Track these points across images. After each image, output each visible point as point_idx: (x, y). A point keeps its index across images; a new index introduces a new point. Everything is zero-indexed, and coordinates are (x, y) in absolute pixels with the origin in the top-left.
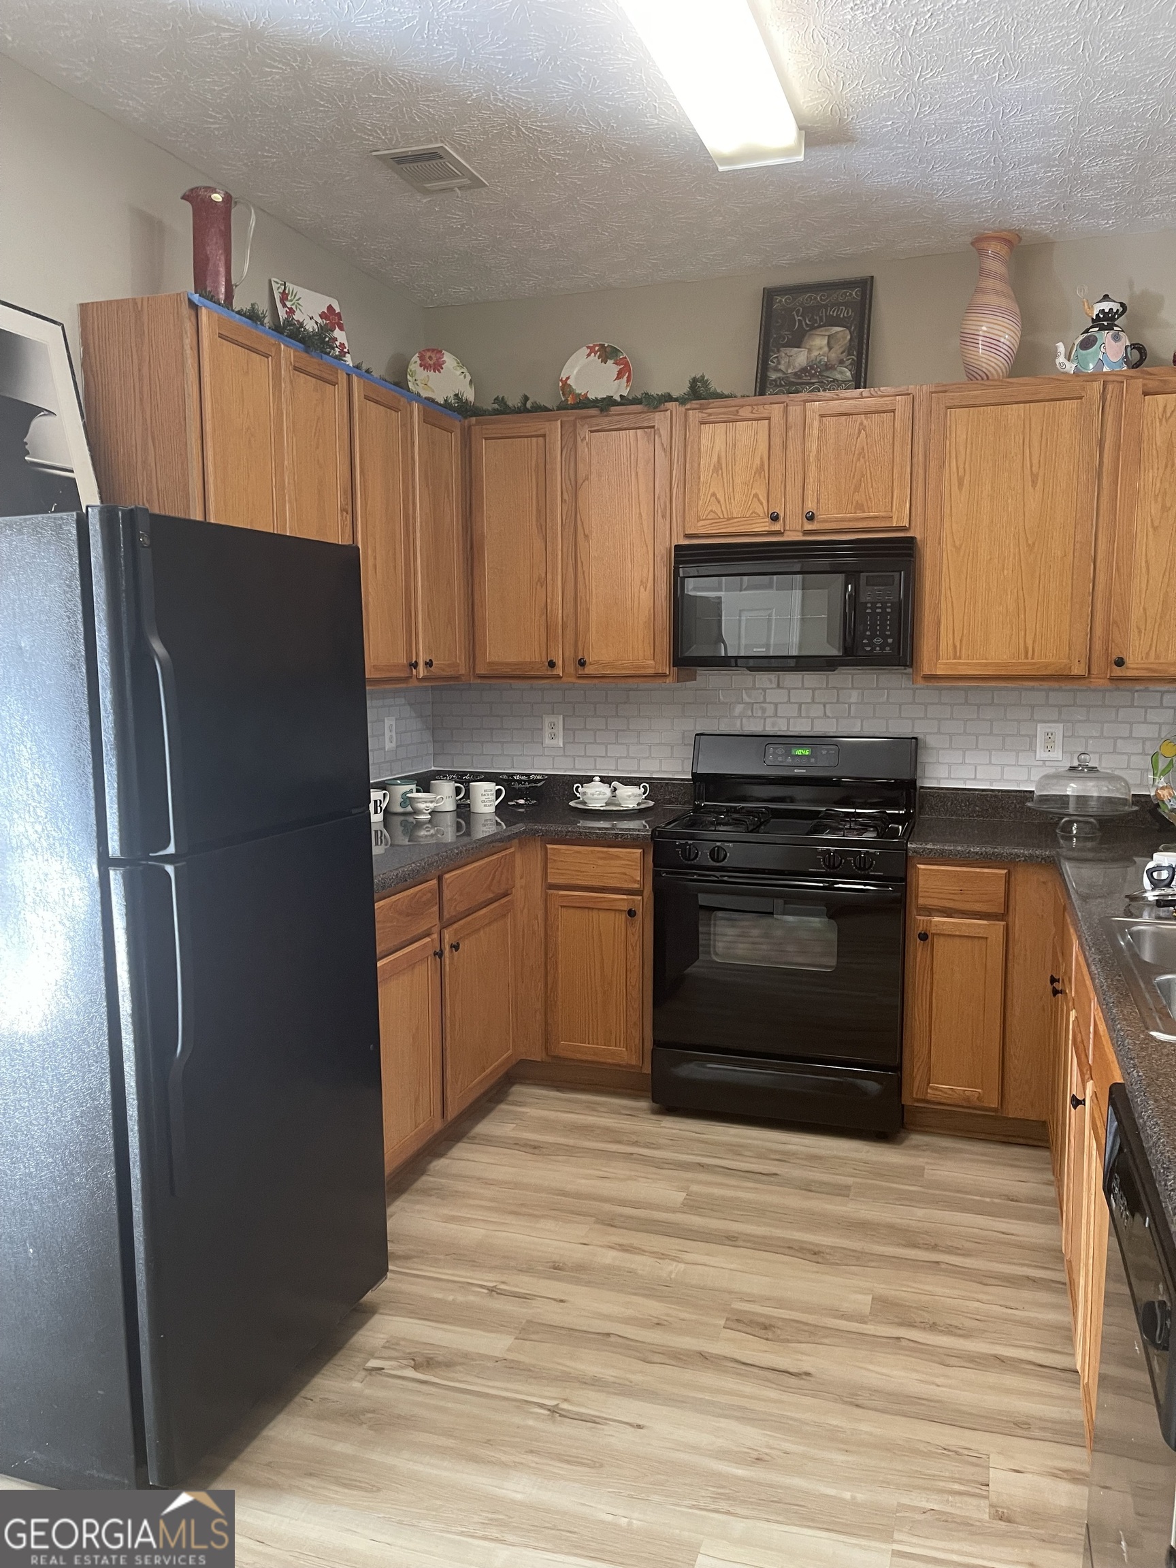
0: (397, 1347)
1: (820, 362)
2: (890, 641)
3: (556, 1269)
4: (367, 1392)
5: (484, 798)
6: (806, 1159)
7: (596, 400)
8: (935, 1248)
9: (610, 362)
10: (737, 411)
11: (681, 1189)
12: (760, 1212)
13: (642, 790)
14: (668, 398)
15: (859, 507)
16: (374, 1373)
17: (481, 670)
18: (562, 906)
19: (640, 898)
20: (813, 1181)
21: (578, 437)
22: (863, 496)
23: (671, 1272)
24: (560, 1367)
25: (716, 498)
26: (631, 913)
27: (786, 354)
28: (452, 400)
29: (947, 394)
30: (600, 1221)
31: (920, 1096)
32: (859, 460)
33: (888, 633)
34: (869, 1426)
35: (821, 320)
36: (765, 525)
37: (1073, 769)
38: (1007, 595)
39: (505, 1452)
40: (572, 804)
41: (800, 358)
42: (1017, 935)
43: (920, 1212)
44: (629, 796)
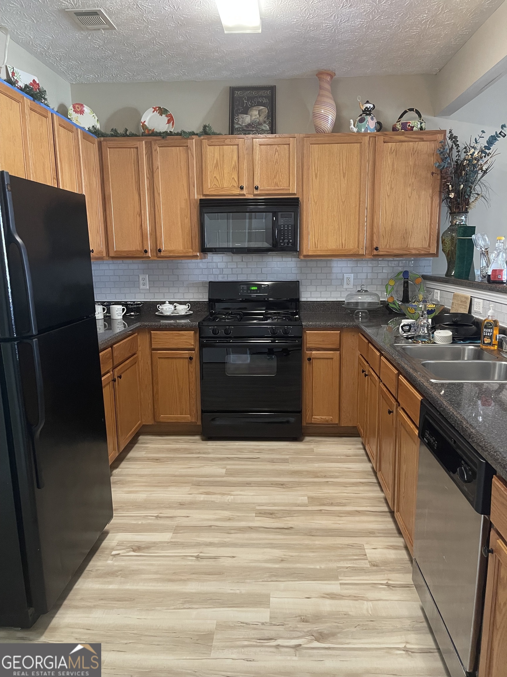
0: (123, 545)
1: (256, 121)
2: (291, 241)
3: (182, 505)
4: (116, 564)
5: (117, 312)
6: (269, 451)
7: (160, 133)
8: (325, 477)
9: (163, 115)
10: (224, 141)
11: (223, 468)
12: (257, 473)
13: (187, 306)
14: (193, 134)
15: (276, 184)
16: (116, 556)
17: (112, 254)
18: (159, 358)
19: (194, 352)
20: (274, 459)
21: (153, 149)
22: (278, 180)
23: (229, 500)
24: (195, 541)
25: (216, 179)
26: (191, 358)
27: (241, 117)
28: (91, 128)
29: (310, 138)
30: (193, 485)
31: (309, 422)
32: (276, 164)
33: (290, 238)
34: (318, 542)
35: (255, 102)
36: (238, 191)
37: (359, 291)
38: (335, 222)
39: (183, 576)
40: (156, 313)
41: (247, 119)
42: (344, 357)
43: (316, 465)
44: (182, 309)
